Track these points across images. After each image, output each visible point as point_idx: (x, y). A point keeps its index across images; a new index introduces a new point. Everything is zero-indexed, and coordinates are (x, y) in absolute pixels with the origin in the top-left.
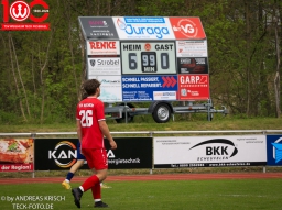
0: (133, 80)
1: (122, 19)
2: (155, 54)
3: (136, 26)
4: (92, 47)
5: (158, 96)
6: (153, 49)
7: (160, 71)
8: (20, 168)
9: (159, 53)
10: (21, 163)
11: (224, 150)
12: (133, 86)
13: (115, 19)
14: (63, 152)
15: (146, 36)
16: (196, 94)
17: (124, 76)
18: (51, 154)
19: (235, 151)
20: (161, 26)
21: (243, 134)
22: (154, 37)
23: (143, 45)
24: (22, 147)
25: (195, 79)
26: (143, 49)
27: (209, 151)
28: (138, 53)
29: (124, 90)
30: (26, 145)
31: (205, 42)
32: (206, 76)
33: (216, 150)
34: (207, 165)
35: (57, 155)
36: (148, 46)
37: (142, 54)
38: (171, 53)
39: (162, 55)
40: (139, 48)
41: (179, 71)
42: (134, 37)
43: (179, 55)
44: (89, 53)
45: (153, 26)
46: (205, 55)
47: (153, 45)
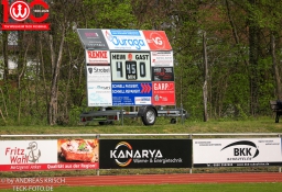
0: (121, 86)
1: (109, 31)
2: (135, 63)
3: (121, 38)
4: (90, 56)
5: (139, 101)
6: (134, 59)
7: (140, 78)
8: (87, 166)
9: (138, 62)
10: (89, 162)
11: (248, 151)
12: (120, 92)
13: (104, 31)
14: (121, 152)
15: (128, 47)
16: (165, 99)
17: (113, 82)
18: (113, 154)
19: (257, 153)
20: (137, 38)
21: (263, 136)
22: (134, 48)
23: (127, 54)
24: (89, 147)
25: (164, 86)
26: (127, 59)
27: (236, 152)
28: (124, 62)
29: (114, 95)
30: (92, 145)
31: (172, 53)
32: (173, 83)
33: (242, 151)
34: (235, 165)
35: (117, 154)
36: (130, 56)
37: (127, 63)
38: (147, 62)
39: (141, 64)
40: (123, 57)
41: (153, 79)
42: (120, 47)
43: (153, 65)
44: (88, 62)
45: (132, 38)
46: (172, 65)
47: (134, 55)
